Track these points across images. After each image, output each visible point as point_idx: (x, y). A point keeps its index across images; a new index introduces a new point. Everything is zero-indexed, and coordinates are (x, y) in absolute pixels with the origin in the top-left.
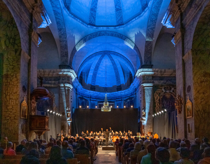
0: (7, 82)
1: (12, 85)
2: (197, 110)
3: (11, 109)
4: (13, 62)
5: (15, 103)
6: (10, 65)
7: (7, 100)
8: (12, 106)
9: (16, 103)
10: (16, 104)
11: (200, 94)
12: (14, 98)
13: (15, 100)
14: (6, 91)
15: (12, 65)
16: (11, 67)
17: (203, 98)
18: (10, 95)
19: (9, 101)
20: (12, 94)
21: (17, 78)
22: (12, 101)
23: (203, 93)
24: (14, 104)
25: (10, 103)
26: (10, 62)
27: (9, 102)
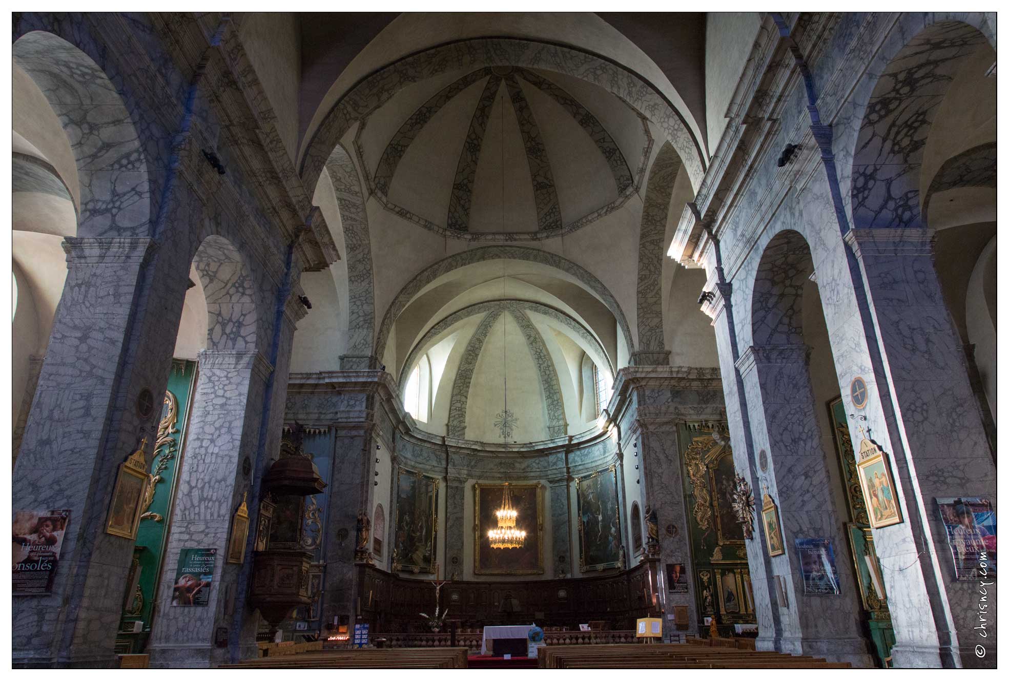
0: (201, 447)
1: (214, 456)
2: (795, 531)
3: (202, 532)
4: (226, 388)
5: (216, 515)
6: (217, 396)
7: (193, 506)
8: (206, 522)
9: (219, 512)
10: (219, 516)
11: (795, 477)
12: (214, 498)
13: (217, 503)
14: (194, 475)
15: (223, 396)
16: (220, 401)
17: (808, 491)
18: (203, 488)
19: (199, 506)
20: (209, 482)
21: (233, 435)
22: (207, 508)
23: (807, 476)
24: (212, 515)
25: (199, 514)
26: (216, 388)
27: (197, 509)
